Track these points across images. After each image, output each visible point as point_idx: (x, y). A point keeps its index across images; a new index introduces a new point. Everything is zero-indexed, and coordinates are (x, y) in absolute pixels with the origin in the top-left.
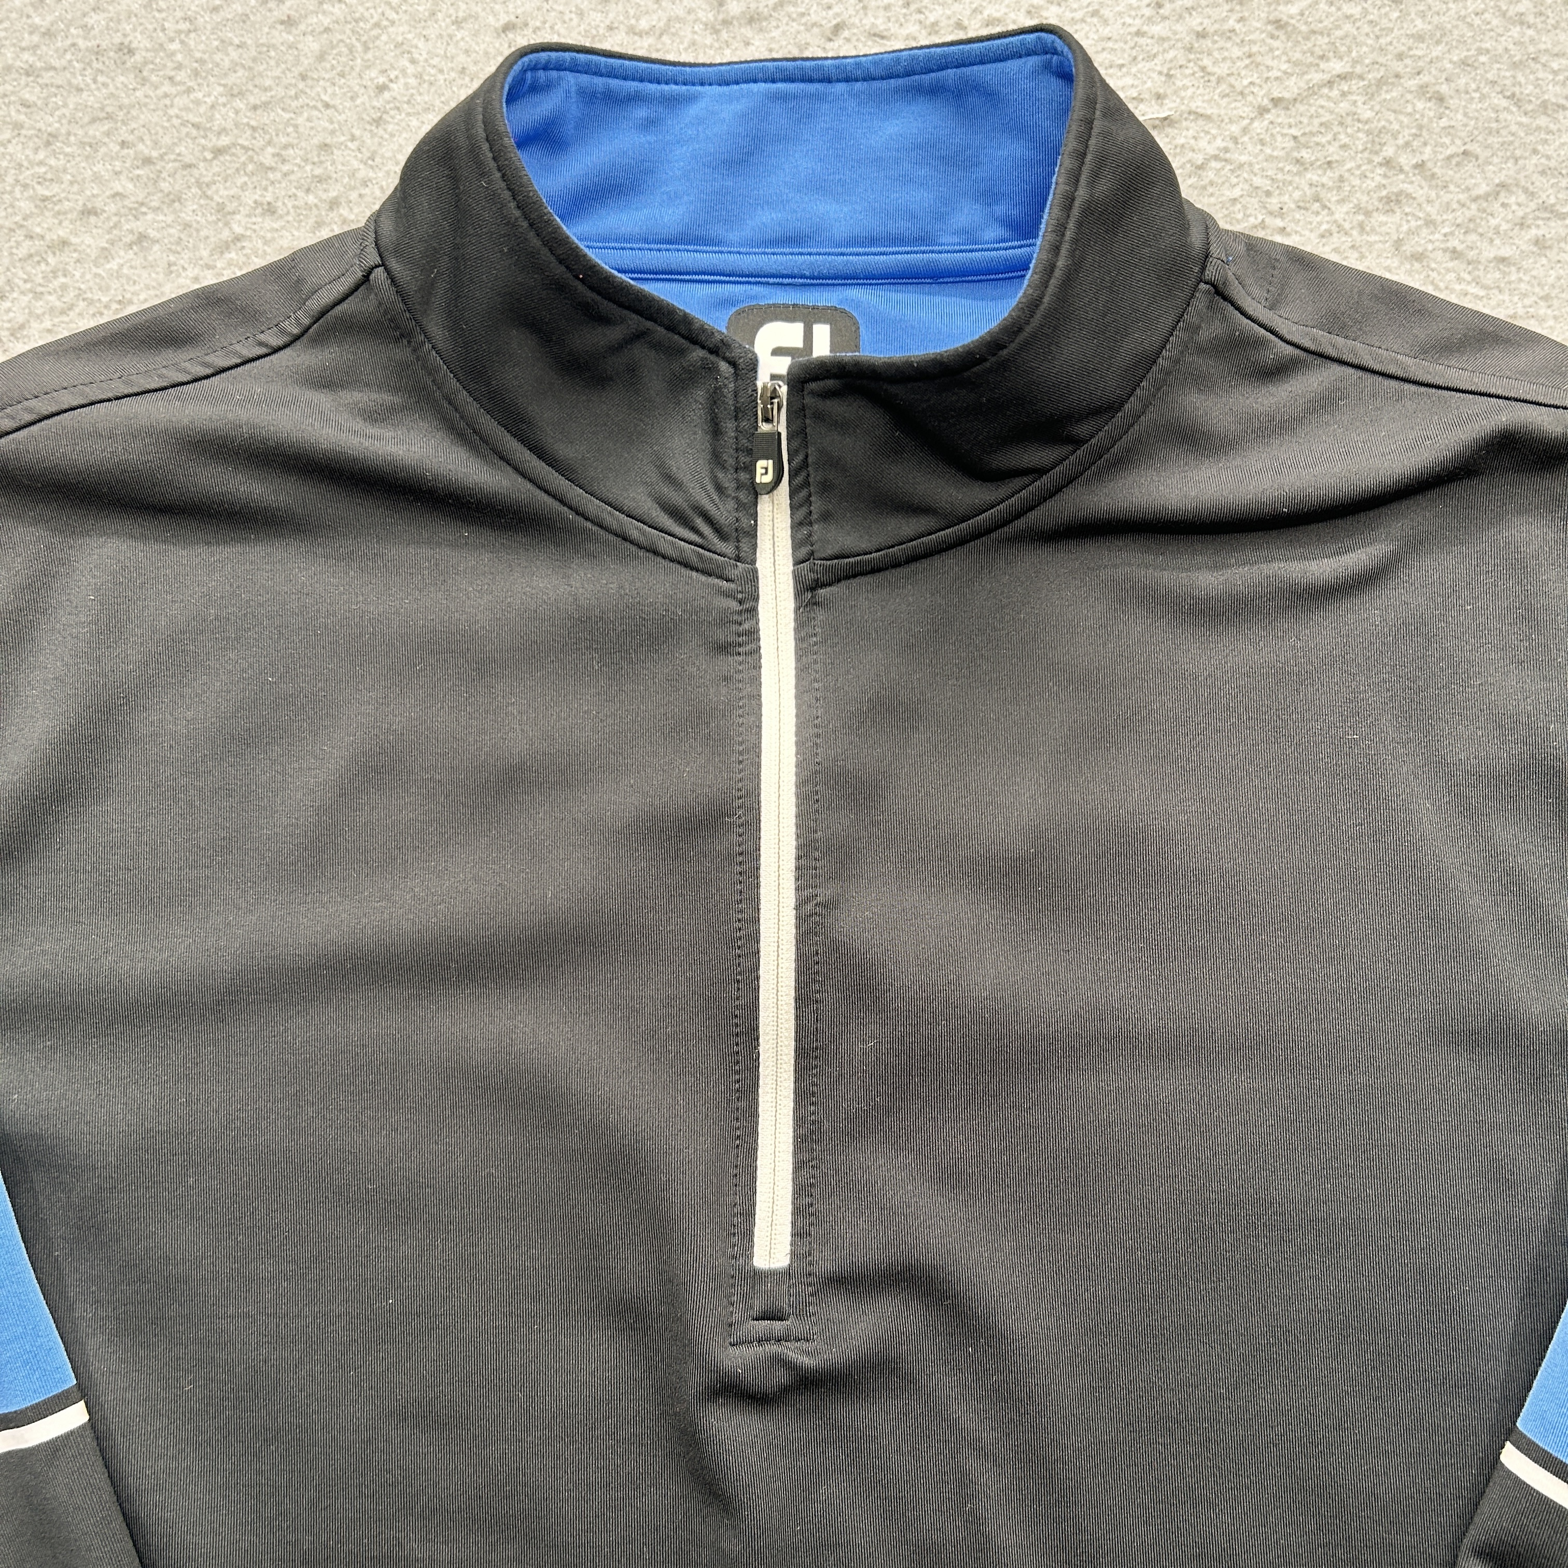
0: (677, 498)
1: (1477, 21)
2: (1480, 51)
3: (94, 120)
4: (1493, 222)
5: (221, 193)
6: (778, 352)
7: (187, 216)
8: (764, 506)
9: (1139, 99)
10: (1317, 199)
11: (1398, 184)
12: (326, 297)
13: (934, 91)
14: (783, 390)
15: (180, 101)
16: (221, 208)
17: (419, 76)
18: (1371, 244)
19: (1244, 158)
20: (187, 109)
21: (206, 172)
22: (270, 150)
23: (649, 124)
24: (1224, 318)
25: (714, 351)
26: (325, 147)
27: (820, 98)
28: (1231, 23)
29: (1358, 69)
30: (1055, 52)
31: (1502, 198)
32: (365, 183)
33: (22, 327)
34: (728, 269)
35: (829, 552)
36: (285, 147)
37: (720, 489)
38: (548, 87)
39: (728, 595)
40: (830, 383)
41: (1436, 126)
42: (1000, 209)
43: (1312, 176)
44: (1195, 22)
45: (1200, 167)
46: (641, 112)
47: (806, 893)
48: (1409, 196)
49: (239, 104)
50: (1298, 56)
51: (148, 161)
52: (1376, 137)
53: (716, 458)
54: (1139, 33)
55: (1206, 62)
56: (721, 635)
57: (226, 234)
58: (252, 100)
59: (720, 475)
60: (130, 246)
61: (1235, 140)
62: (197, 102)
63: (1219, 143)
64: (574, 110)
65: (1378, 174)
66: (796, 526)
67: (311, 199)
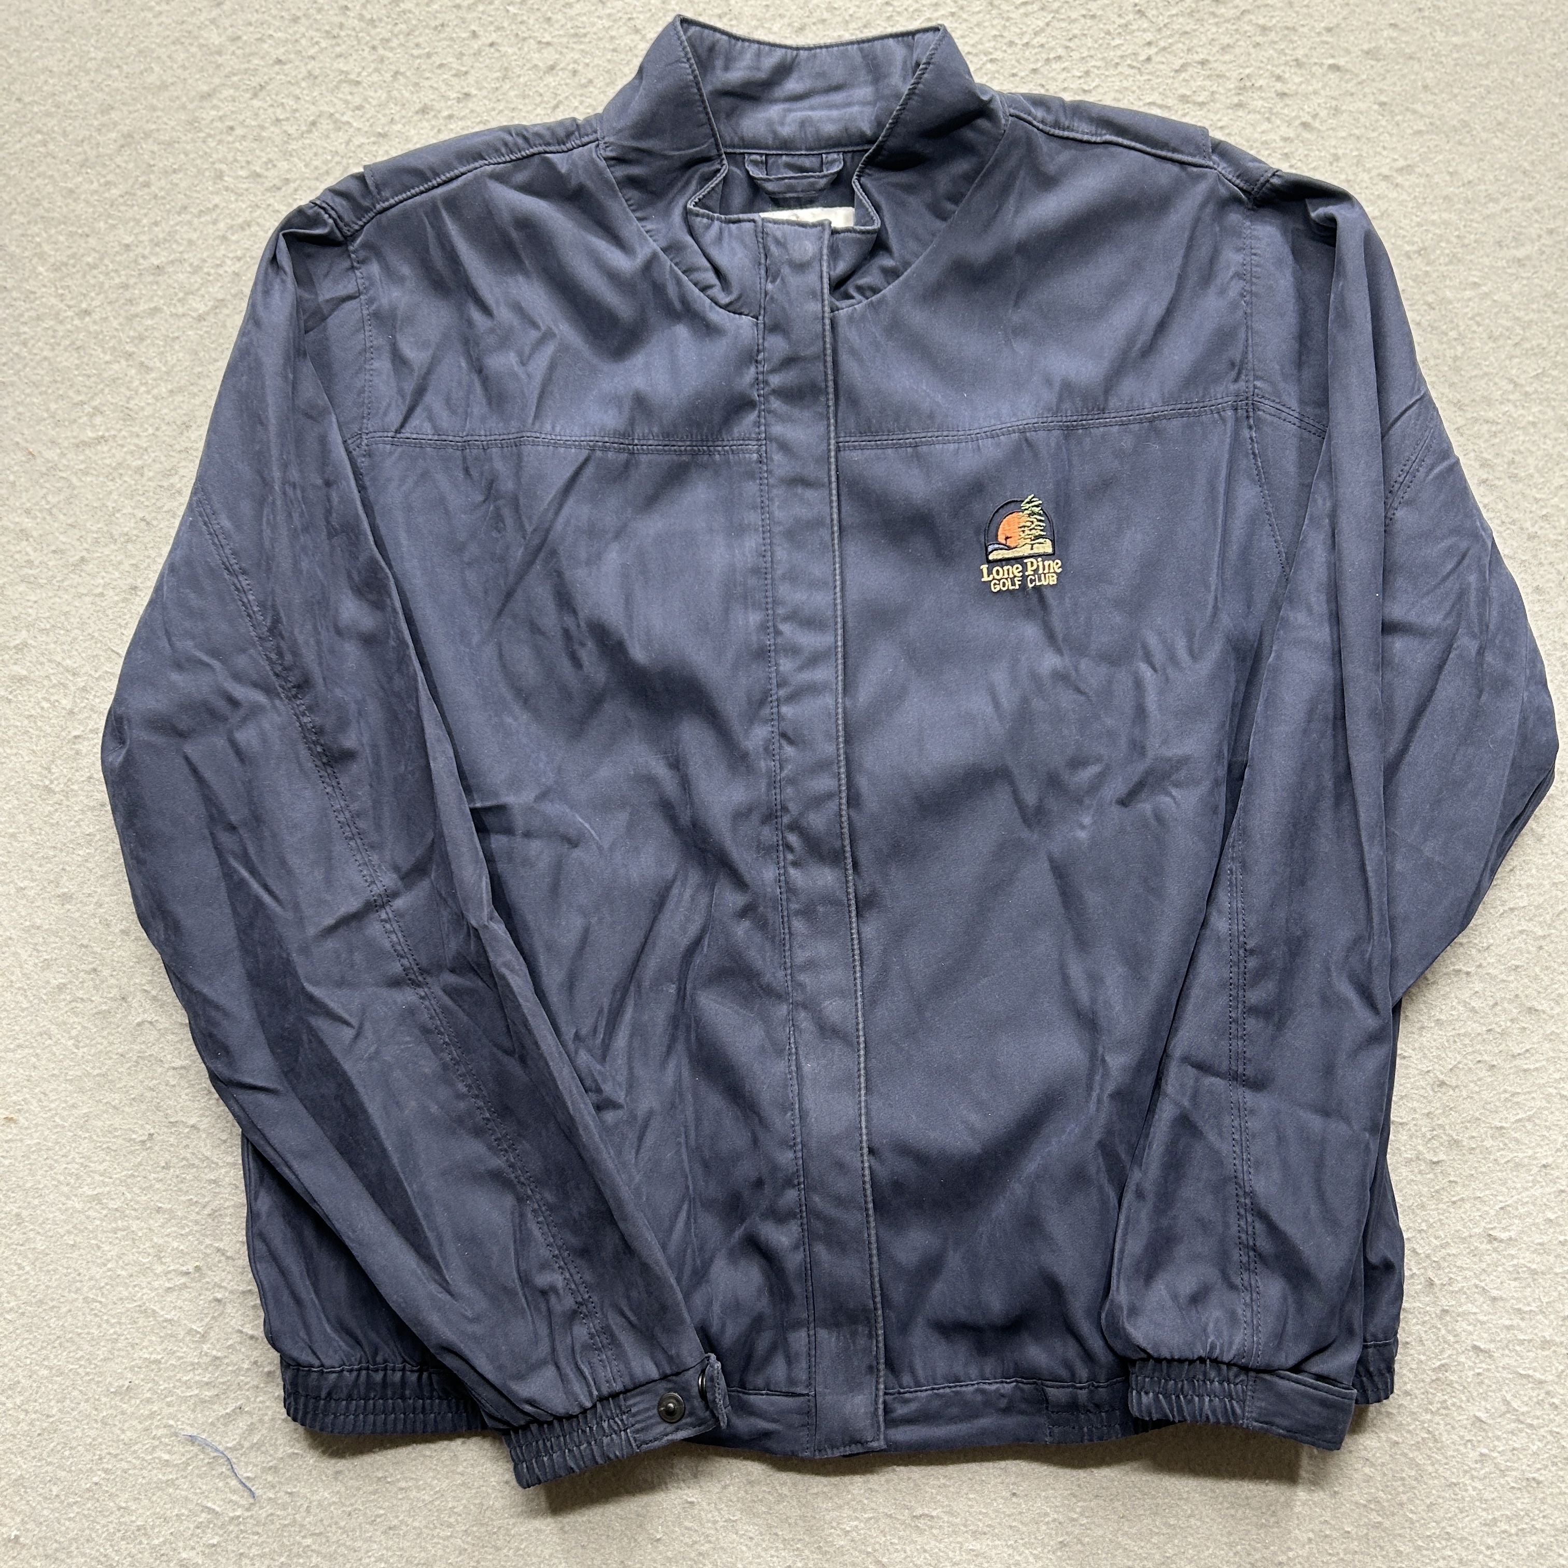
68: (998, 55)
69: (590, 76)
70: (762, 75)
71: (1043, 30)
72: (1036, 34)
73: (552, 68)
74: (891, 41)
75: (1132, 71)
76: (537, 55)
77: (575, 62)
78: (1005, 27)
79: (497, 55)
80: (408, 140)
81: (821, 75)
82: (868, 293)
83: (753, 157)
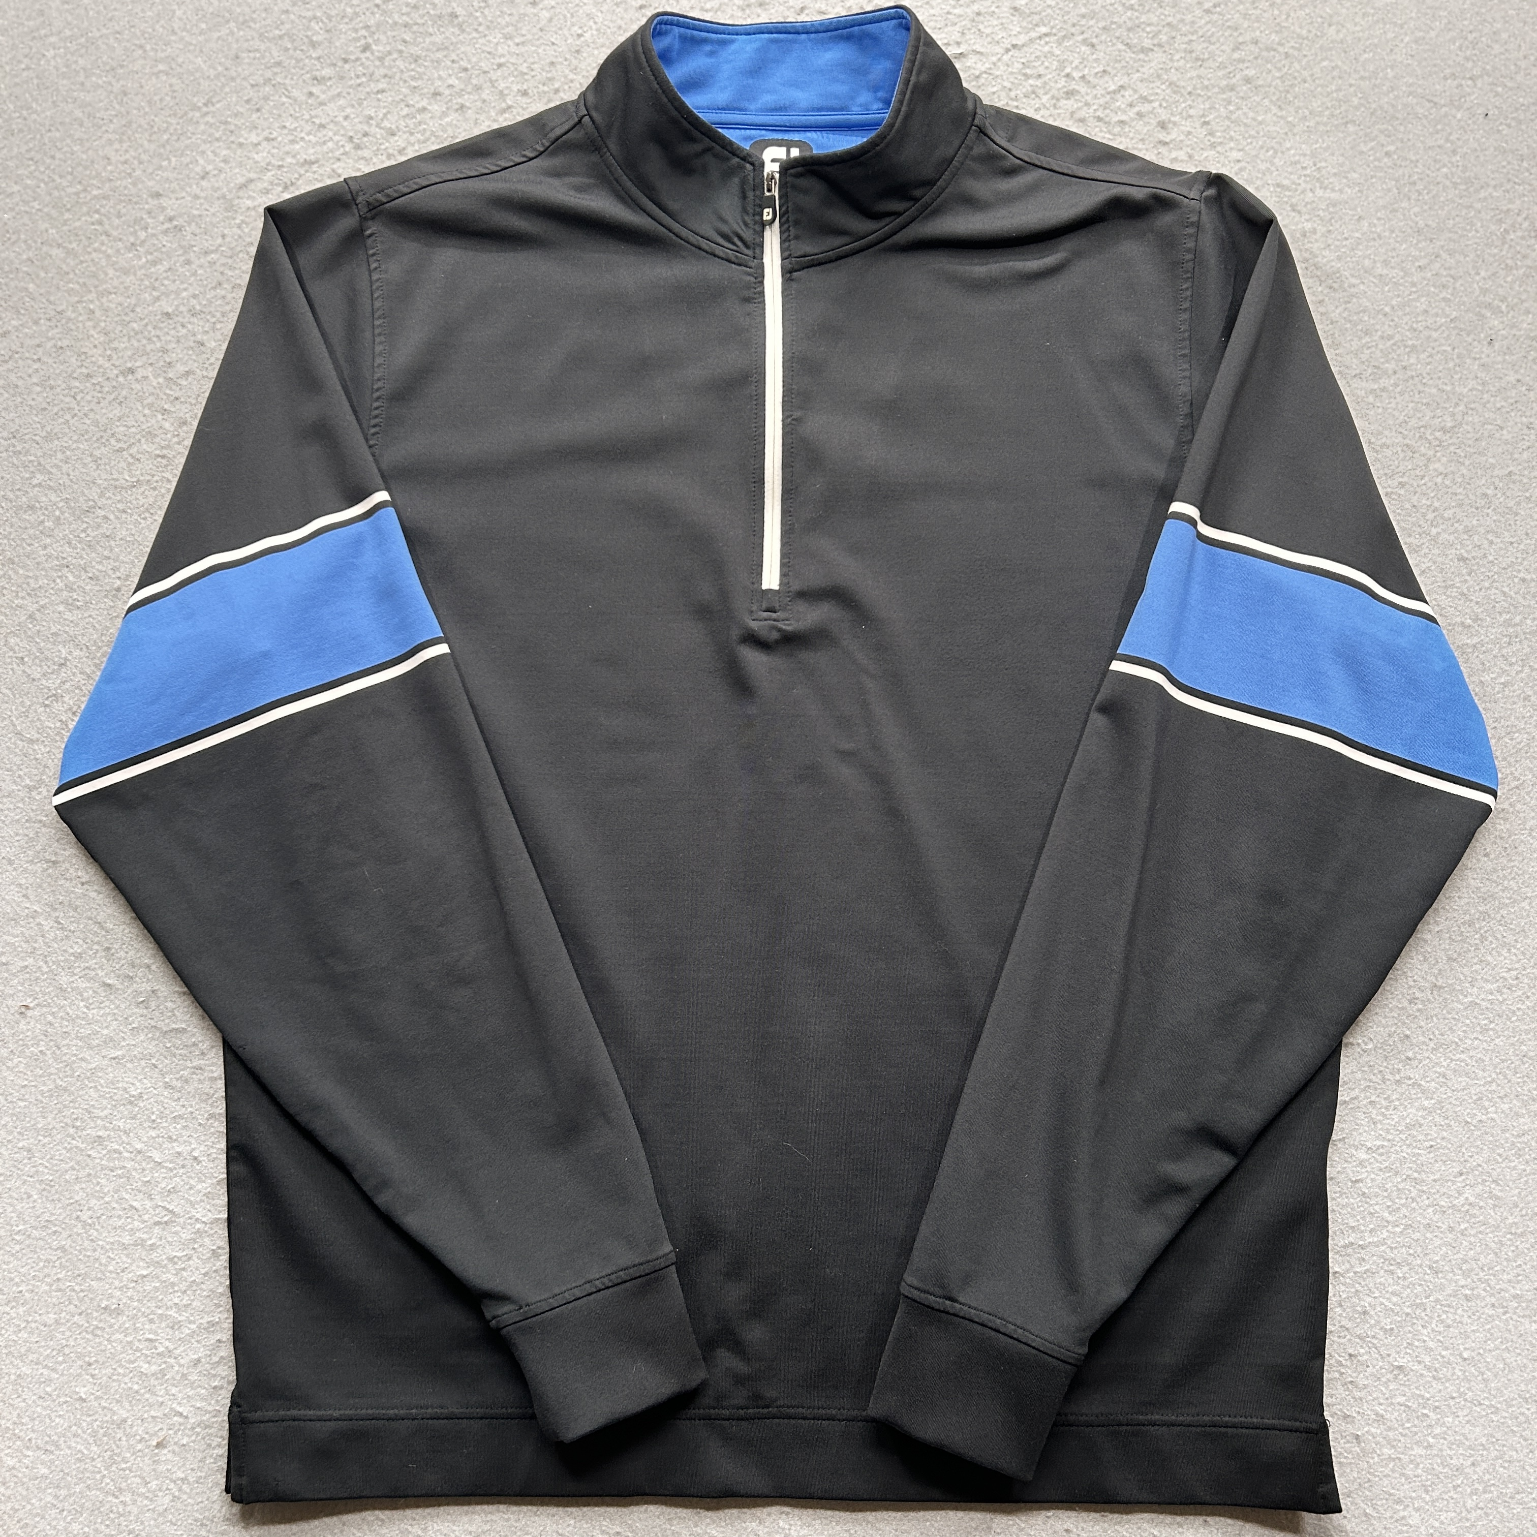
0: (725, 229)
1: (1111, 8)
2: (1112, 23)
3: (438, 50)
4: (1118, 104)
5: (502, 85)
6: (773, 161)
7: (484, 96)
8: (767, 233)
9: (948, 44)
10: (1033, 92)
11: (1073, 86)
12: (558, 131)
13: (849, 38)
14: (777, 176)
15: (480, 41)
16: (501, 92)
17: (598, 30)
18: (1059, 114)
19: (998, 73)
20: (484, 45)
21: (493, 75)
22: (525, 65)
23: (711, 54)
24: (985, 145)
25: (744, 159)
26: (552, 63)
27: (794, 41)
28: (993, 8)
29: (1054, 31)
30: (904, 18)
31: (1122, 92)
32: (572, 81)
33: (404, 149)
34: (749, 122)
35: (799, 254)
36: (533, 63)
37: (746, 224)
38: (666, 33)
39: (749, 274)
40: (800, 169)
41: (1091, 58)
42: (880, 94)
43: (1031, 82)
44: (976, 7)
45: (978, 77)
46: (708, 48)
47: (788, 413)
48: (1078, 92)
49: (510, 42)
50: (1024, 24)
51: (466, 70)
52: (1062, 64)
53: (745, 210)
54: (948, 13)
55: (981, 27)
56: (746, 293)
57: (504, 105)
58: (517, 41)
59: (746, 218)
60: (457, 110)
61: (994, 64)
62: (489, 41)
63: (987, 65)
64: (677, 45)
65: (1062, 82)
66: (782, 242)
67: (546, 88)
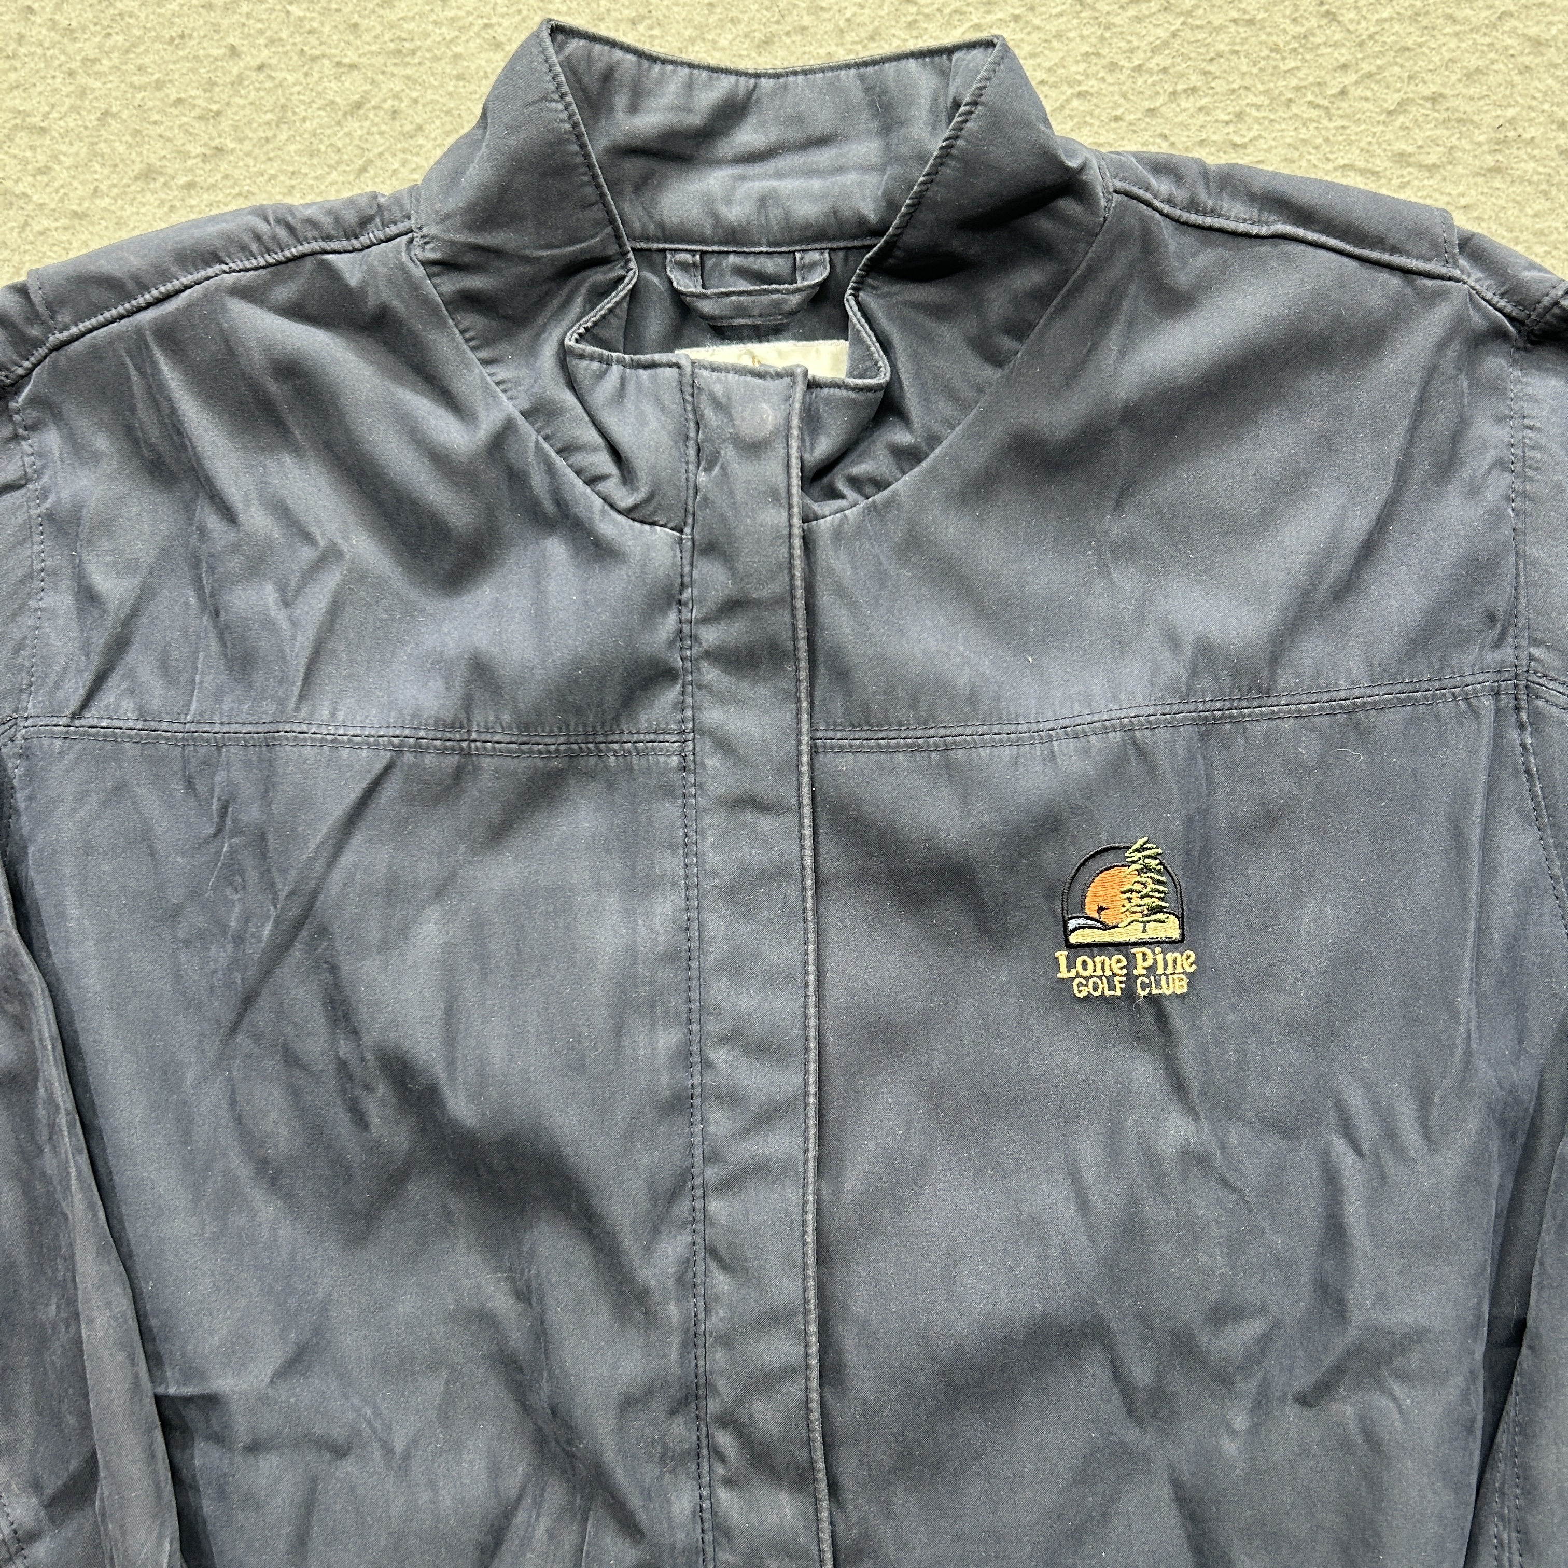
68: (1091, 85)
69: (419, 120)
70: (696, 120)
71: (1166, 44)
72: (1155, 51)
73: (359, 106)
74: (912, 65)
75: (1314, 113)
76: (334, 85)
77: (396, 97)
78: (1102, 39)
79: (269, 84)
80: (120, 223)
81: (797, 119)
82: (868, 490)
83: (681, 257)
